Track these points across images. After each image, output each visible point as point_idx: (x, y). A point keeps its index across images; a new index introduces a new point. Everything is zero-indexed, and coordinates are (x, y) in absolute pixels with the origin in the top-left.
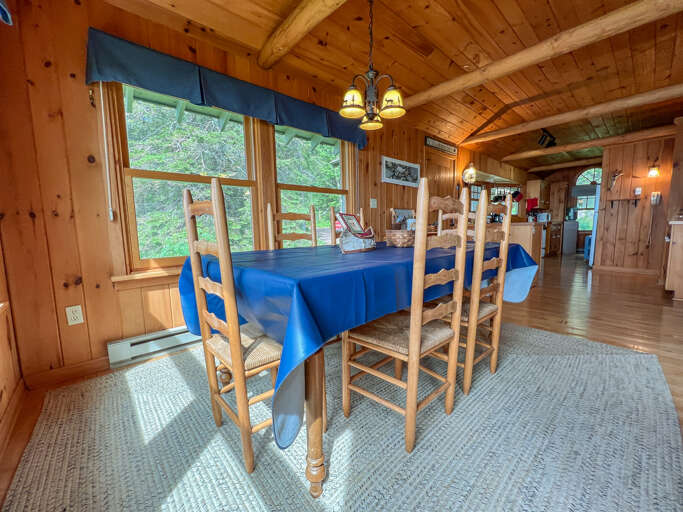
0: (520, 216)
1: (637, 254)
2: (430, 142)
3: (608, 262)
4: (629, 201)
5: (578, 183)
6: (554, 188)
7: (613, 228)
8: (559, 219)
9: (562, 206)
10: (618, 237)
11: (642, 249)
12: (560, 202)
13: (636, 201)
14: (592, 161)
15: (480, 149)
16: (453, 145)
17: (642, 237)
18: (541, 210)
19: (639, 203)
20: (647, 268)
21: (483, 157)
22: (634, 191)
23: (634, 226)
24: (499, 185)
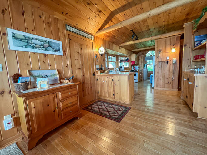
0: (129, 67)
1: (169, 83)
2: (69, 28)
3: (159, 86)
4: (165, 62)
5: (147, 56)
6: (140, 57)
7: (160, 72)
8: (142, 68)
9: (142, 63)
10: (162, 76)
11: (170, 81)
12: (142, 62)
13: (167, 62)
14: (151, 48)
15: (108, 39)
16: (91, 35)
17: (170, 76)
18: (136, 65)
19: (169, 63)
20: (173, 88)
21: (110, 43)
22: (167, 58)
23: (167, 72)
24: (121, 56)
